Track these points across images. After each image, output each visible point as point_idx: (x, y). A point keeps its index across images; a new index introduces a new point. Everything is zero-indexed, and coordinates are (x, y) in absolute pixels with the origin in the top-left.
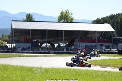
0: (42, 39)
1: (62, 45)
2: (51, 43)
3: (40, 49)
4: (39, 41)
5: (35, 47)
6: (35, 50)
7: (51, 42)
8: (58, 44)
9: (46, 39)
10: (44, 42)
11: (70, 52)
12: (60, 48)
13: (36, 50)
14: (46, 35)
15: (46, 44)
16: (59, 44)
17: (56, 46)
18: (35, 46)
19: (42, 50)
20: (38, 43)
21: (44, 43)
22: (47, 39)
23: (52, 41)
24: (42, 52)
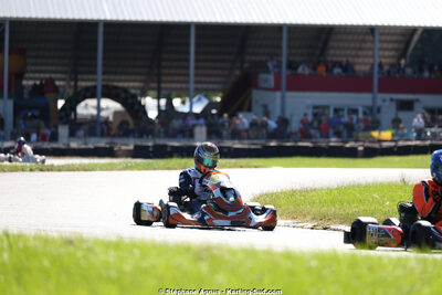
0: (74, 75)
1: (186, 109)
2: (123, 95)
3: (63, 131)
4: (57, 83)
5: (33, 117)
6: (34, 137)
7: (125, 90)
8: (163, 102)
9: (95, 73)
10: (87, 89)
11: (228, 143)
12: (177, 123)
13: (42, 138)
14: (96, 50)
15: (92, 102)
16: (169, 103)
17: (153, 114)
18: (37, 113)
19: (72, 134)
20: (50, 96)
21: (85, 98)
22: (100, 76)
23: (132, 85)
24: (74, 145)
